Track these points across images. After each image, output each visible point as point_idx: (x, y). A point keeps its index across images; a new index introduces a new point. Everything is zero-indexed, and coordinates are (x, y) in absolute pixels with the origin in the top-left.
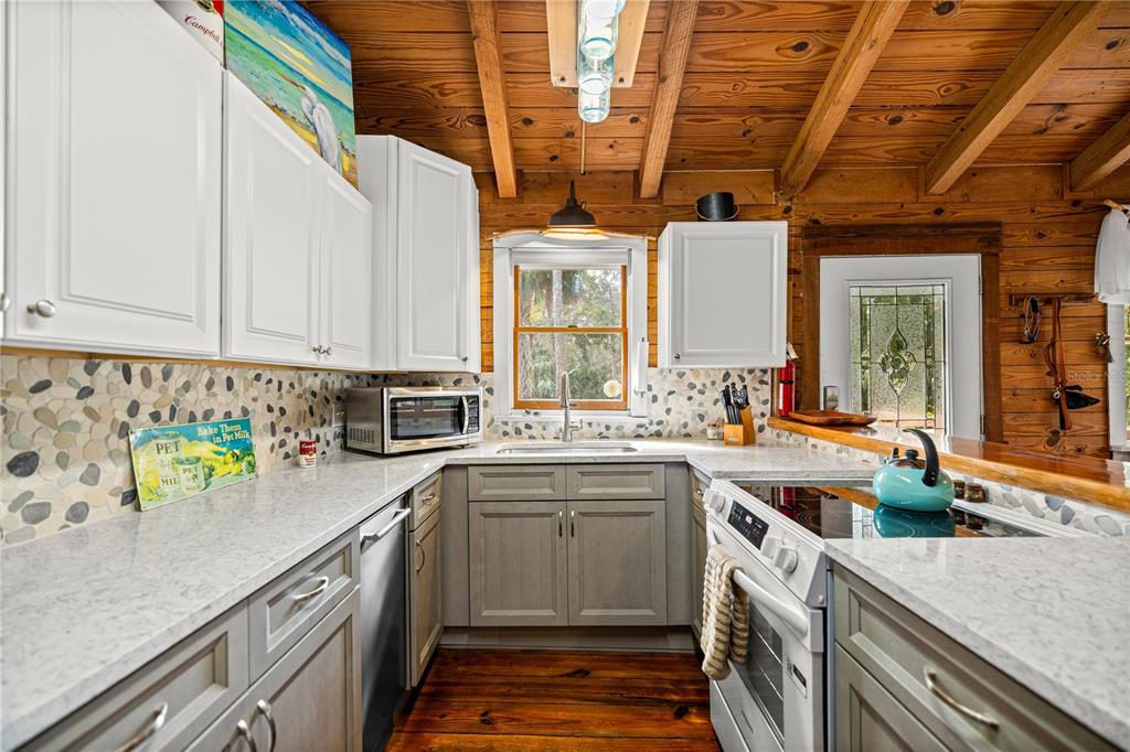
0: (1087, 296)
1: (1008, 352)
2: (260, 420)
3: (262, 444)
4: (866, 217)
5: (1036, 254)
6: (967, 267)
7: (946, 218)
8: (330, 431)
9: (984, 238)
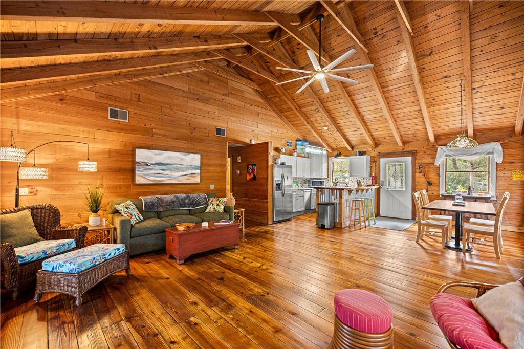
0: (433, 164)
1: (417, 174)
2: (299, 182)
3: (299, 185)
4: (388, 151)
5: (424, 156)
6: (409, 159)
7: (404, 150)
8: (307, 185)
9: (413, 154)
